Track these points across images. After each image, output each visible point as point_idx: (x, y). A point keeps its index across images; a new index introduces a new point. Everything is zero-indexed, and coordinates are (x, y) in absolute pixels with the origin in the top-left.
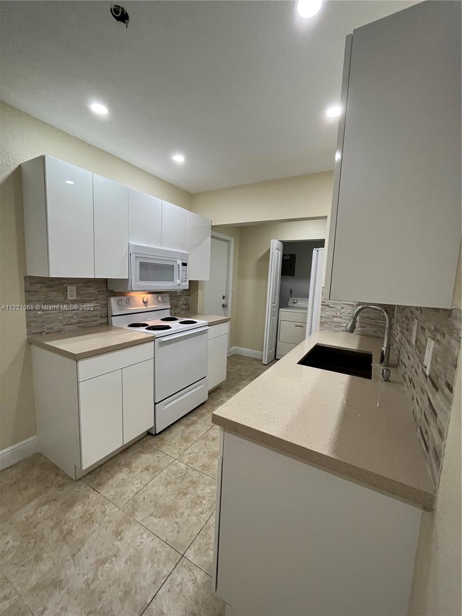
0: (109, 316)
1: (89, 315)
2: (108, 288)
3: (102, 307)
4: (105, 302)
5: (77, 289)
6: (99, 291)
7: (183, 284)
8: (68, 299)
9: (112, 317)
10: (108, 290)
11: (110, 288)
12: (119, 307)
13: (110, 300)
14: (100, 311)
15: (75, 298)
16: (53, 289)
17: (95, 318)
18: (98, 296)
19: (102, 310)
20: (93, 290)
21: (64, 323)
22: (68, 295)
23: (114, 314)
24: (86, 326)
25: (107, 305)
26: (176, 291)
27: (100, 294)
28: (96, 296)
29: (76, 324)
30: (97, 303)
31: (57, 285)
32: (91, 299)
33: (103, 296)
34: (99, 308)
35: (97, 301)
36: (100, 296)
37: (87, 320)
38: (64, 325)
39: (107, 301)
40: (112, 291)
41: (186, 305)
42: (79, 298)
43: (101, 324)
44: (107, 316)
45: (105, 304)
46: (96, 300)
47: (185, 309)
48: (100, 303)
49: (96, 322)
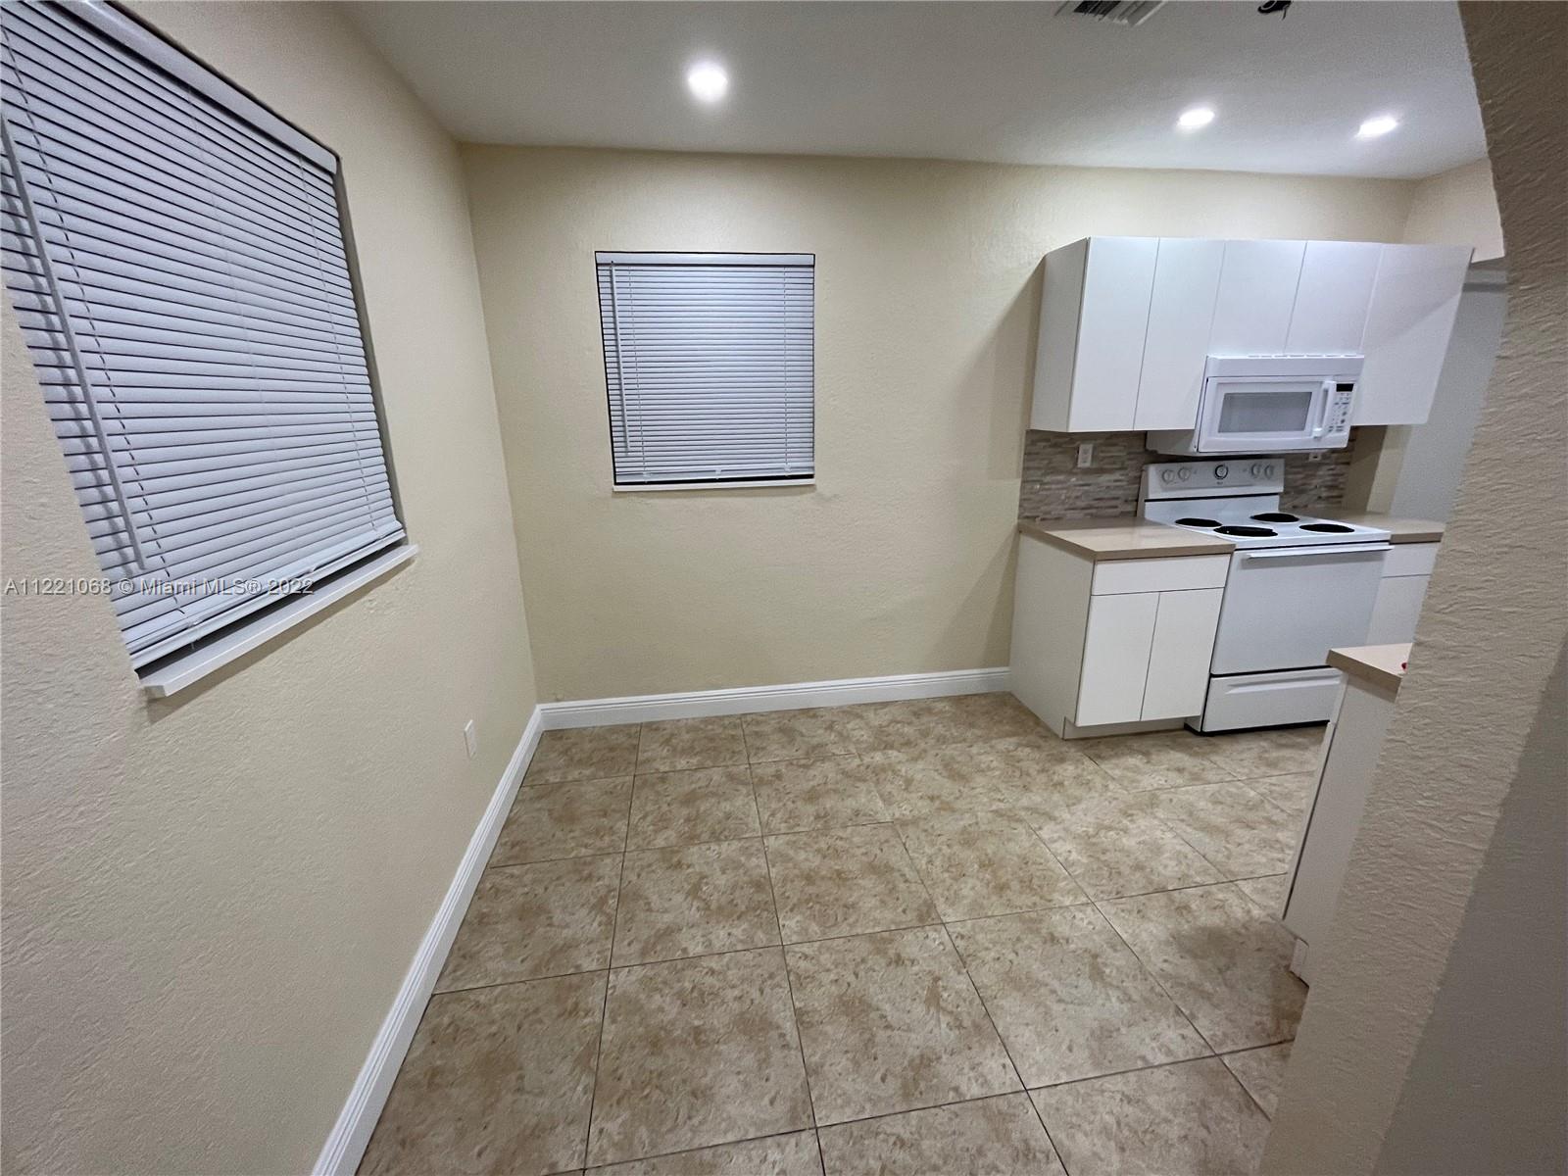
0: (1141, 499)
1: (1106, 496)
2: (1148, 447)
3: (1131, 482)
4: (1138, 474)
5: (1094, 449)
6: (1129, 454)
7: (1331, 435)
8: (1079, 466)
9: (1147, 503)
10: (1146, 450)
11: (1149, 447)
12: (1164, 484)
13: (1146, 471)
14: (1125, 490)
15: (1088, 465)
16: (1060, 450)
17: (1114, 503)
18: (1127, 463)
19: (1129, 489)
20: (1120, 451)
21: (1067, 506)
22: (1079, 460)
23: (1151, 497)
24: (1099, 516)
25: (1139, 480)
26: (1308, 454)
27: (1130, 459)
28: (1123, 463)
29: (1083, 509)
30: (1122, 475)
31: (1066, 443)
32: (1114, 466)
33: (1134, 462)
34: (1124, 483)
35: (1122, 472)
36: (1130, 462)
37: (1101, 504)
38: (1066, 510)
39: (1142, 471)
40: (1154, 452)
41: (1331, 487)
42: (1095, 466)
43: (1124, 514)
44: (1137, 501)
45: (1135, 477)
46: (1120, 469)
47: (1328, 498)
48: (1127, 475)
49: (1115, 510)
